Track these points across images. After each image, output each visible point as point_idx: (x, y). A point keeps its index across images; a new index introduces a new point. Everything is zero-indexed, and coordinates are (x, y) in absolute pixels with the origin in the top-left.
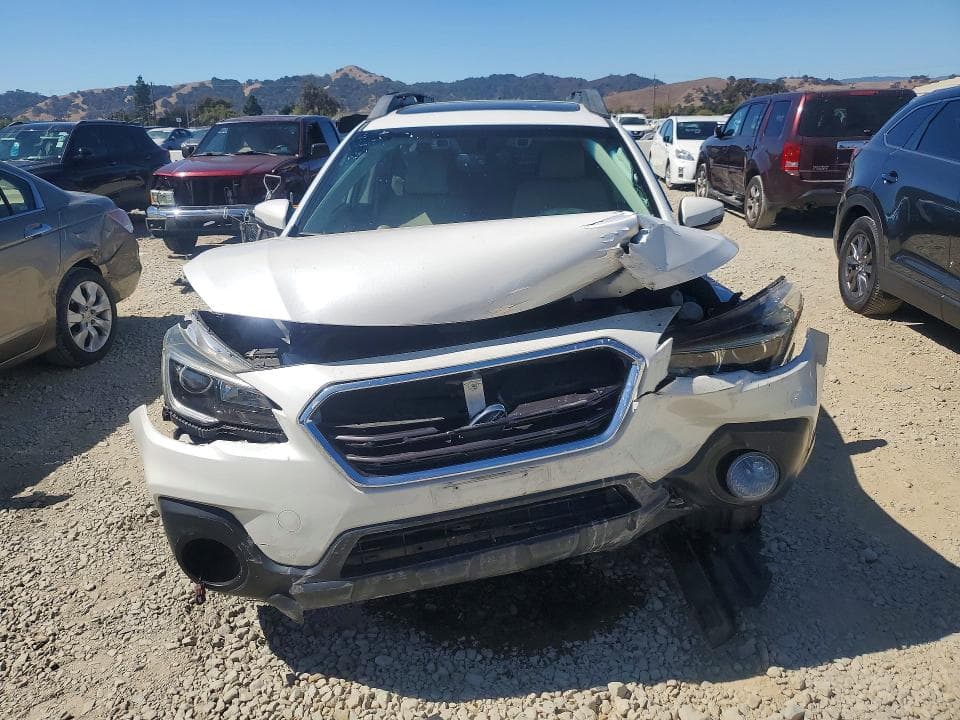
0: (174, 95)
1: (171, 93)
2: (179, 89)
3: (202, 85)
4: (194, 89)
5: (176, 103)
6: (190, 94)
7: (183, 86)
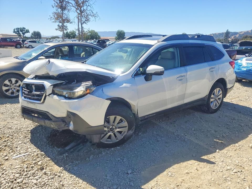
0: (238, 35)
1: (237, 34)
2: (240, 33)
3: (248, 32)
4: (245, 33)
5: (238, 37)
6: (243, 34)
7: (241, 32)
